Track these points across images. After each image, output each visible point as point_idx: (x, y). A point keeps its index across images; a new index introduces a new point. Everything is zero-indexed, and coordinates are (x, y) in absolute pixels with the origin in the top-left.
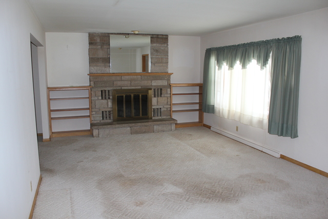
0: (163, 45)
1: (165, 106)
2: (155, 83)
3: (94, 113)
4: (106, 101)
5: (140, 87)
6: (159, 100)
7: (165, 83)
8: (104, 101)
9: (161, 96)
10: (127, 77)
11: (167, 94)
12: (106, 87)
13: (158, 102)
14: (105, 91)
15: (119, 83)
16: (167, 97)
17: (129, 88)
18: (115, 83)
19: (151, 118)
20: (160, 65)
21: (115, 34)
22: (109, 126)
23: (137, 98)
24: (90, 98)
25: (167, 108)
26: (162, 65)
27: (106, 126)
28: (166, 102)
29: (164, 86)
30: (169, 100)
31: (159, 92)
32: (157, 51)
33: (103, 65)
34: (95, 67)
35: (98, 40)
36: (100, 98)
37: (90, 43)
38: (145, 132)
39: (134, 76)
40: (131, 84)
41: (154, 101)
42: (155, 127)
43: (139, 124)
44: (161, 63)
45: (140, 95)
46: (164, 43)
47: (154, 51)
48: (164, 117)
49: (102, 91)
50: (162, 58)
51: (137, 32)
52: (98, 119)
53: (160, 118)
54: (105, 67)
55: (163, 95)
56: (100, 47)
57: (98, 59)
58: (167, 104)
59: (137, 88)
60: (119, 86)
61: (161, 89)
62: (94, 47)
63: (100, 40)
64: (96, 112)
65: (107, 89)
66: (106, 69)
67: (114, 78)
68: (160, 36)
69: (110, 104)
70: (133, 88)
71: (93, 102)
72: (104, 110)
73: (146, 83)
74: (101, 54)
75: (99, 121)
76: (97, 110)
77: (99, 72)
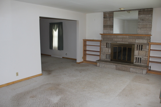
0: (148, 16)
1: (144, 57)
2: (138, 41)
3: (102, 54)
4: (108, 49)
5: (128, 43)
6: (139, 53)
7: (145, 41)
8: (107, 49)
9: (141, 50)
10: (120, 36)
11: (146, 49)
12: (109, 41)
13: (139, 54)
14: (108, 43)
15: (116, 40)
16: (146, 51)
17: (121, 43)
18: (113, 39)
19: (133, 63)
20: (145, 29)
21: (117, 11)
22: (104, 62)
23: (125, 49)
24: (100, 46)
25: (145, 59)
26: (146, 29)
27: (102, 62)
28: (145, 54)
29: (145, 44)
30: (147, 53)
31: (141, 47)
32: (143, 20)
33: (110, 29)
34: (106, 30)
35: (108, 16)
36: (105, 47)
37: (104, 18)
38: (124, 71)
39: (124, 36)
40: (122, 41)
41: (136, 52)
42: (131, 69)
43: (120, 65)
44: (146, 28)
45: (127, 48)
46: (149, 14)
47: (141, 20)
48: (143, 64)
49: (107, 43)
50: (146, 25)
51: (122, 9)
52: (103, 57)
53: (140, 64)
54: (111, 30)
55: (143, 50)
56: (108, 19)
57: (107, 26)
58: (146, 56)
59: (126, 43)
60: (116, 41)
61: (142, 46)
62: (106, 19)
63: (109, 16)
64: (103, 54)
65: (109, 42)
66: (111, 31)
67: (113, 37)
68: (145, 10)
69: (110, 51)
70: (123, 43)
71: (102, 48)
72: (107, 53)
73: (131, 41)
74: (109, 23)
75: (104, 59)
76: (103, 53)
77: (107, 33)
